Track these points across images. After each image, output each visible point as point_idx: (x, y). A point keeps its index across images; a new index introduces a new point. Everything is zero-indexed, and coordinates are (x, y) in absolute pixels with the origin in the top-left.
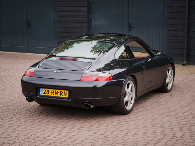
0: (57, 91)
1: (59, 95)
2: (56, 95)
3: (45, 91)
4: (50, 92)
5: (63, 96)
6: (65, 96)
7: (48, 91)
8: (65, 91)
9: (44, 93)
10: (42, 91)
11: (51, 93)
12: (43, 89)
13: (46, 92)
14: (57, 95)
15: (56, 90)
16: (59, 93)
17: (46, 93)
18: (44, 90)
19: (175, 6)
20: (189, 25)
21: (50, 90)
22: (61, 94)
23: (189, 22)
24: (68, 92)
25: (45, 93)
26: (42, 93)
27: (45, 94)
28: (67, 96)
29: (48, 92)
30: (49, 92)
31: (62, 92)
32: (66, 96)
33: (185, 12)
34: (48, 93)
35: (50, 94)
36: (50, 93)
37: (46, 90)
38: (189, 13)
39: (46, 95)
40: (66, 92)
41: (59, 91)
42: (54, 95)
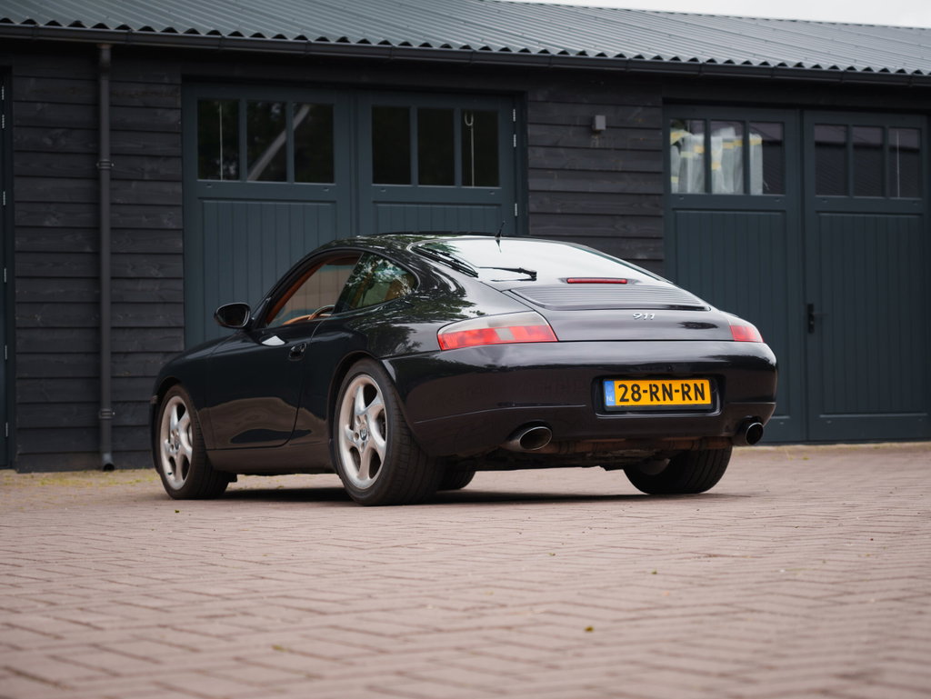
0: (670, 385)
1: (678, 400)
2: (668, 402)
3: (623, 389)
4: (645, 391)
5: (694, 402)
6: (700, 401)
8: (699, 383)
9: (623, 400)
10: (614, 388)
11: (648, 394)
12: (617, 383)
13: (630, 392)
14: (671, 399)
15: (667, 383)
16: (677, 391)
17: (628, 396)
18: (620, 386)
21: (644, 385)
22: (685, 394)
24: (707, 384)
25: (625, 398)
26: (614, 398)
27: (627, 400)
28: (708, 401)
29: (636, 390)
30: (641, 392)
31: (687, 385)
32: (703, 398)
34: (636, 396)
35: (646, 400)
36: (645, 396)
37: (629, 384)
39: (631, 403)
40: (702, 385)
41: (677, 385)
42: (662, 403)
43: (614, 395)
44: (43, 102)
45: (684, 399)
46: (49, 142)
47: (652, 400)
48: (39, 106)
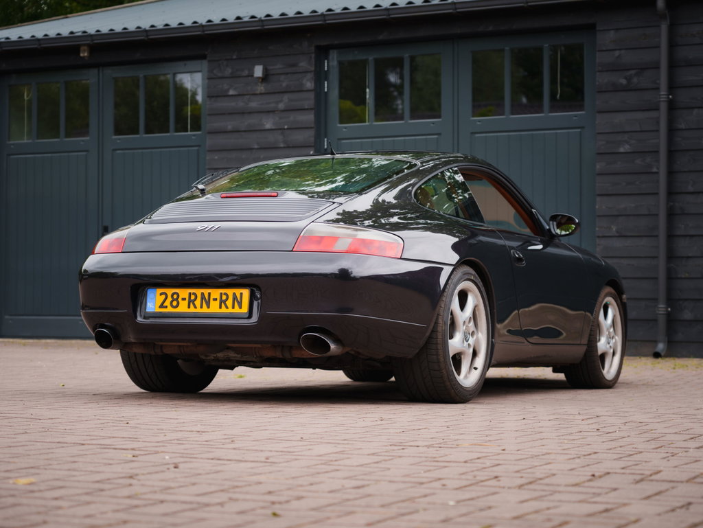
0: (209, 294)
1: (214, 308)
2: (205, 310)
3: (164, 296)
4: (184, 299)
5: (230, 310)
6: (237, 310)
7: (175, 296)
8: (238, 291)
9: (162, 306)
10: (155, 295)
11: (186, 302)
12: (160, 291)
13: (169, 299)
14: (208, 307)
15: (206, 291)
16: (215, 299)
17: (167, 303)
18: (161, 294)
19: (622, 150)
20: (671, 215)
21: (184, 293)
22: (223, 302)
23: (672, 204)
24: (246, 293)
25: (165, 304)
26: (154, 305)
27: (166, 307)
28: (245, 309)
29: (175, 298)
30: (180, 300)
31: (226, 294)
32: (241, 308)
33: (655, 170)
34: (175, 303)
35: (183, 308)
37: (170, 292)
38: (671, 173)
39: (170, 309)
40: (241, 294)
41: (215, 293)
42: (199, 310)
43: (154, 302)
44: (620, 50)
45: (220, 307)
46: (624, 82)
47: (189, 307)
48: (617, 53)
